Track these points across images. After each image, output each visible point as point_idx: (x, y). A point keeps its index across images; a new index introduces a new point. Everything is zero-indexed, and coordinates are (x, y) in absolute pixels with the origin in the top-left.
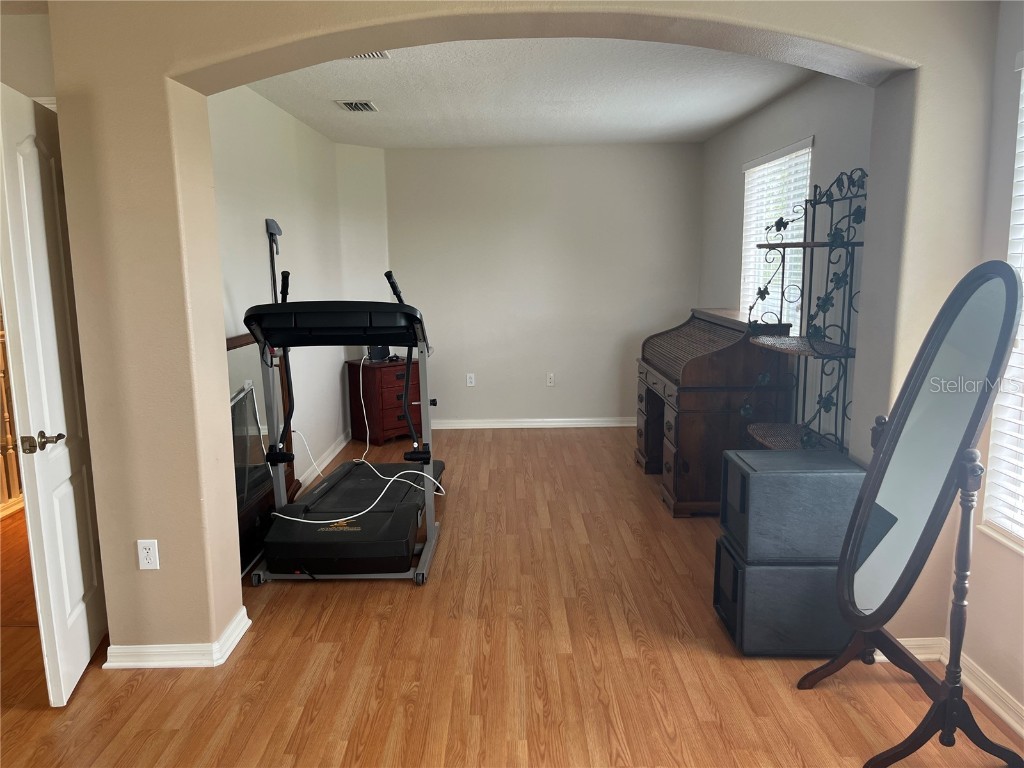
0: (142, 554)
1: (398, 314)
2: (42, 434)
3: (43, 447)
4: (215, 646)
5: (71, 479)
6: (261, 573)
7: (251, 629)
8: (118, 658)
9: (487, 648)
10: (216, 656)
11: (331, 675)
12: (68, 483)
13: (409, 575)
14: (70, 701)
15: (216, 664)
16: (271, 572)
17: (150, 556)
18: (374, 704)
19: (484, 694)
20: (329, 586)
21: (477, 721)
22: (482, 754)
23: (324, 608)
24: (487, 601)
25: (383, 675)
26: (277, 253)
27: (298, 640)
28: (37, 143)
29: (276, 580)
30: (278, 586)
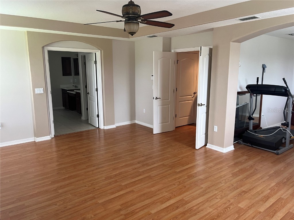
0: (215, 128)
1: (283, 89)
2: (201, 104)
3: (201, 106)
4: (224, 149)
5: (206, 113)
6: (241, 142)
7: (234, 150)
8: (209, 146)
9: (283, 169)
10: (224, 151)
11: (244, 161)
12: (205, 113)
13: (275, 152)
14: (199, 149)
15: (224, 152)
16: (243, 142)
17: (216, 129)
18: (249, 167)
19: (274, 175)
20: (255, 149)
21: (268, 177)
22: (264, 181)
23: (251, 152)
24: (292, 162)
25: (254, 165)
26: (265, 72)
27: (241, 154)
28: (209, 55)
29: (244, 144)
30: (244, 145)
